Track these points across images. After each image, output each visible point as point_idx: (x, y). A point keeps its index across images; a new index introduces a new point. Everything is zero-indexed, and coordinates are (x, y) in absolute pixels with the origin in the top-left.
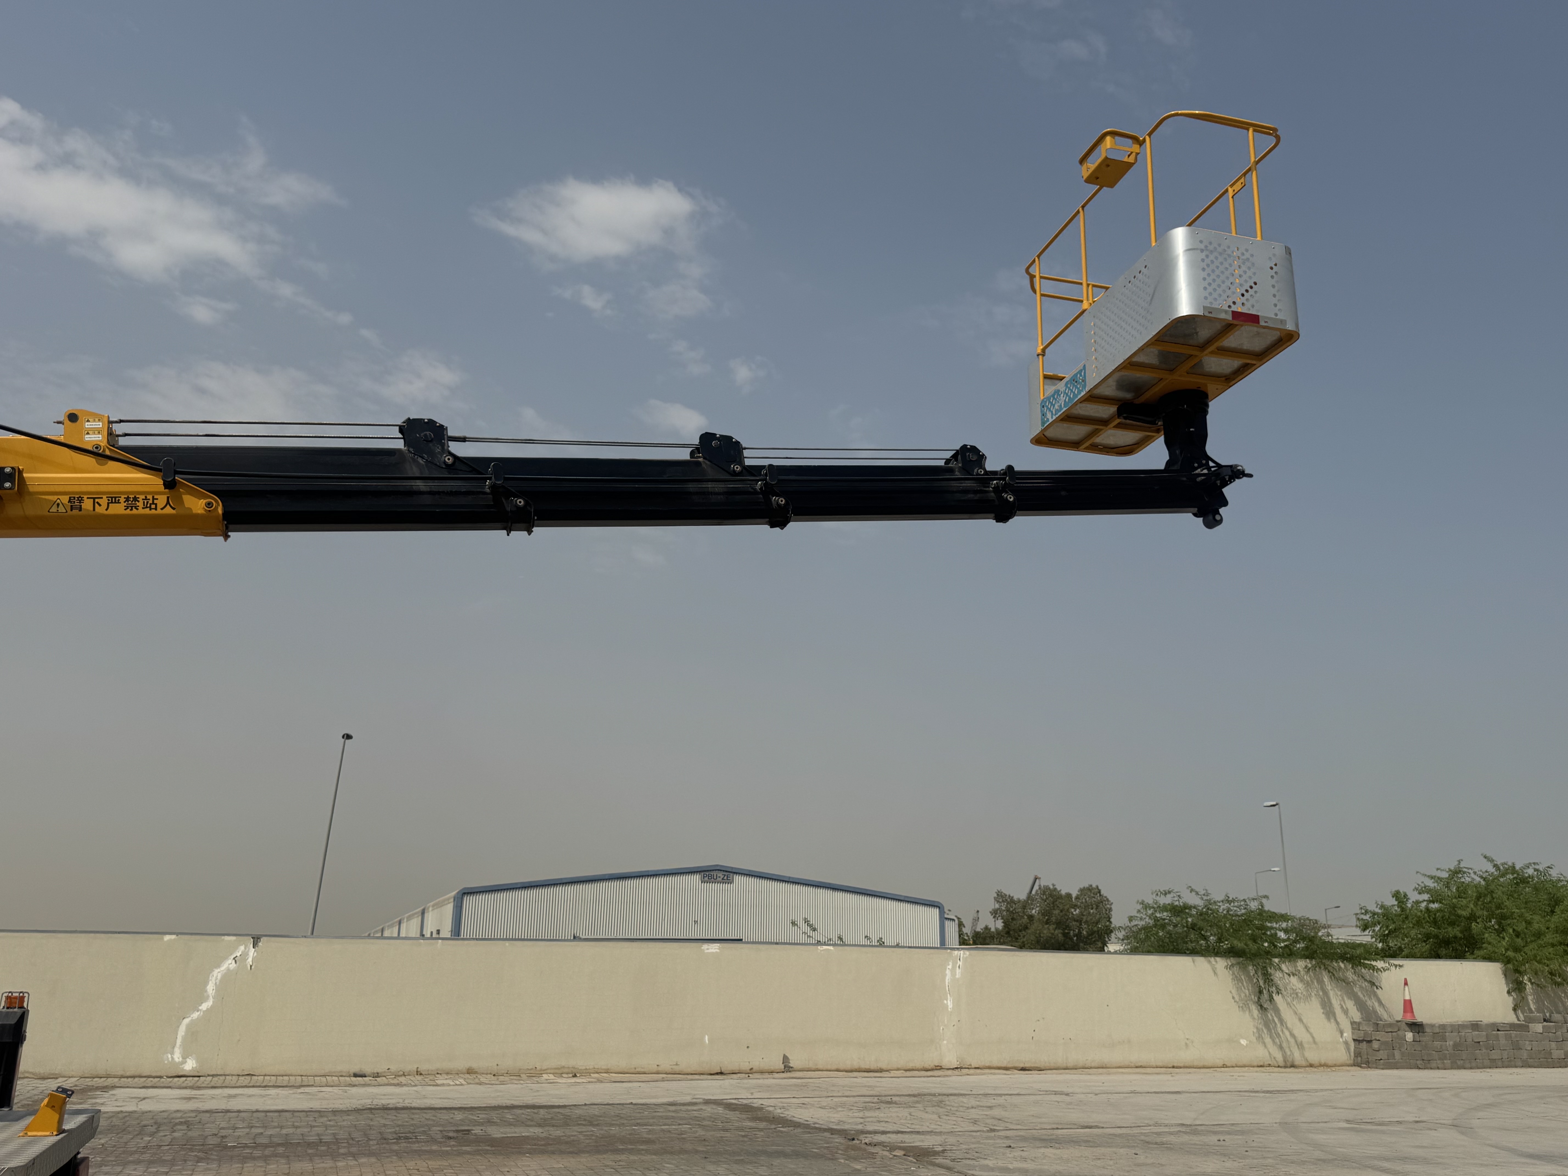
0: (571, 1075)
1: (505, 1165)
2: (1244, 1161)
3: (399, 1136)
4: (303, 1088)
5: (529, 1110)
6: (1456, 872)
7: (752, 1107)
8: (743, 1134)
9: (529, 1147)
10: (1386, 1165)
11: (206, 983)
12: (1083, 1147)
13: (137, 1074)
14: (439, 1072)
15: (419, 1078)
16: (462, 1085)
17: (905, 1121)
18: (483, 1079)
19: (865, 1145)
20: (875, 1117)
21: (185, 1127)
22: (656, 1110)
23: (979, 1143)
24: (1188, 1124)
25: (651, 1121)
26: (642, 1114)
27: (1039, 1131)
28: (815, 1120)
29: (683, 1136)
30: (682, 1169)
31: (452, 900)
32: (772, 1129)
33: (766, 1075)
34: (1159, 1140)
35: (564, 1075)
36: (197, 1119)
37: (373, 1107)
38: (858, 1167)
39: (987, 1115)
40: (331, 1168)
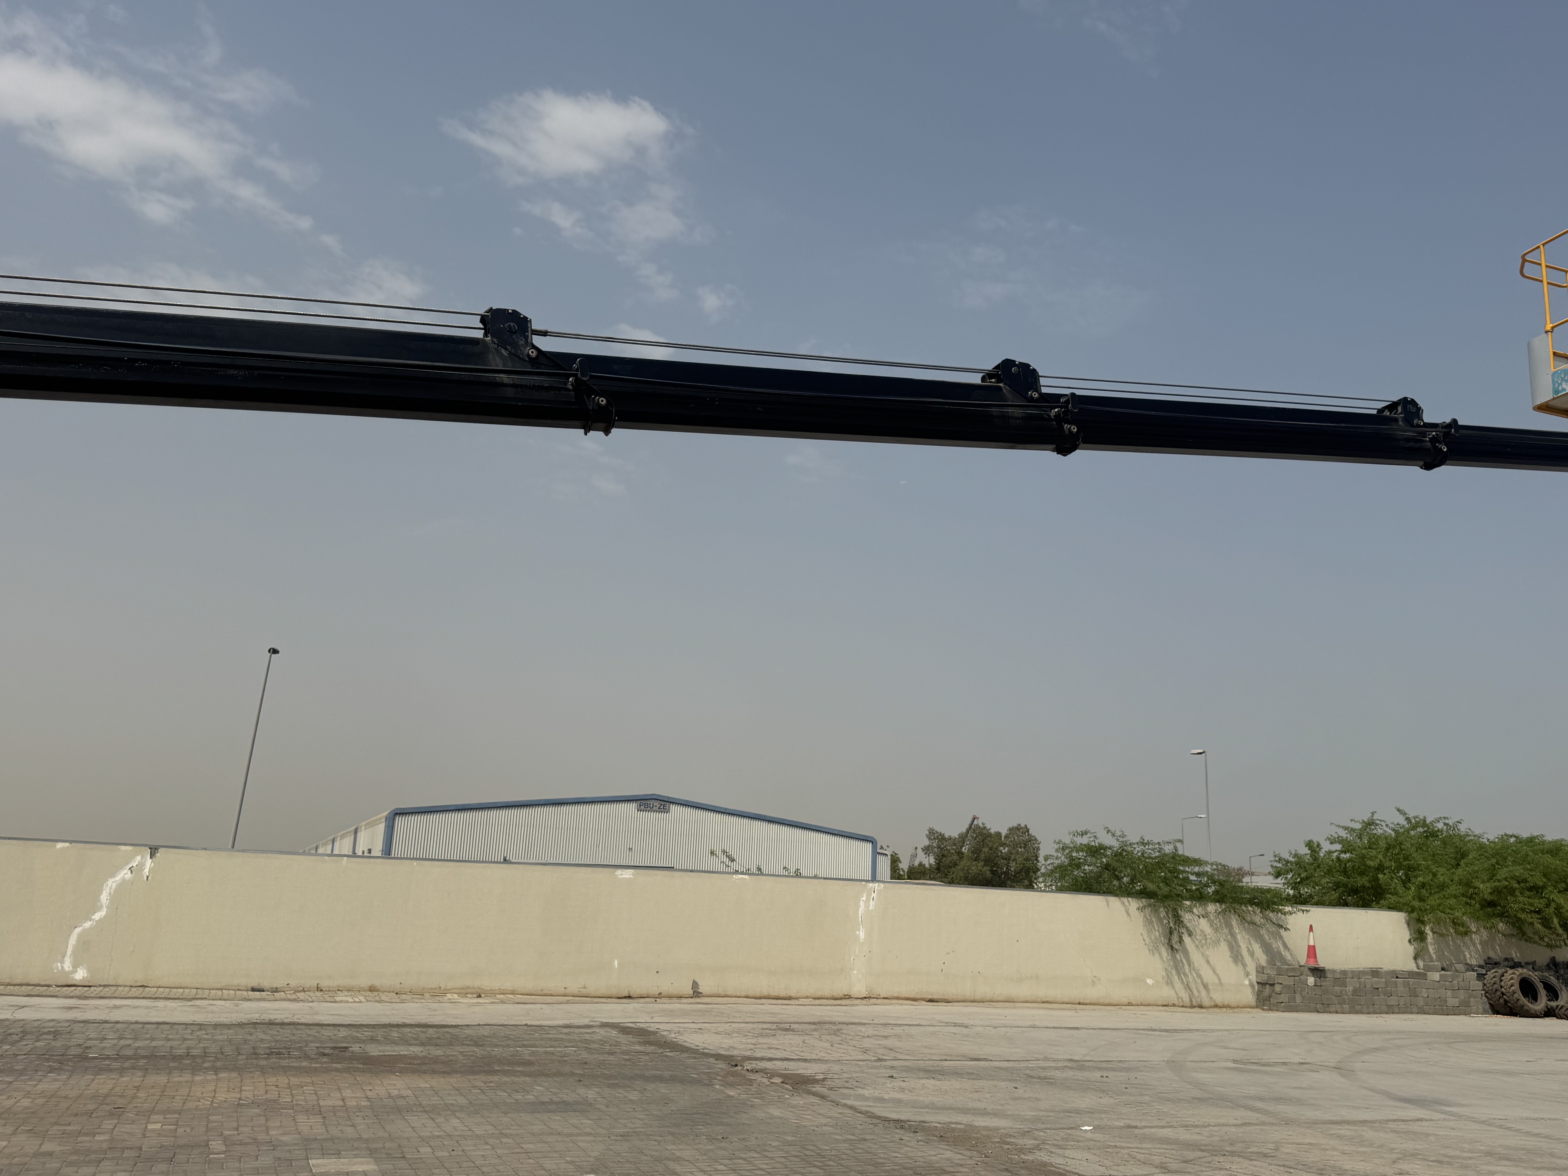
0: (475, 996)
1: (370, 1083)
2: (1120, 1097)
3: (272, 1052)
4: (194, 1001)
5: (418, 1029)
6: (1370, 823)
7: (647, 1031)
8: (627, 1057)
9: (403, 1065)
10: (1259, 1105)
11: (100, 892)
12: (965, 1080)
13: (24, 982)
14: (340, 989)
15: (319, 994)
16: (360, 1002)
17: (794, 1048)
18: (384, 998)
19: (747, 1072)
20: (768, 1044)
21: (51, 1037)
22: (549, 1032)
23: (862, 1072)
24: (1077, 1059)
25: (538, 1043)
26: (532, 1036)
27: (927, 1062)
28: (704, 1045)
29: (565, 1058)
30: (551, 1092)
31: (384, 820)
32: (658, 1053)
33: (675, 1000)
34: (1043, 1074)
35: (468, 995)
36: (69, 1029)
37: (258, 1021)
38: (732, 1093)
39: (880, 1045)
40: (187, 1082)
